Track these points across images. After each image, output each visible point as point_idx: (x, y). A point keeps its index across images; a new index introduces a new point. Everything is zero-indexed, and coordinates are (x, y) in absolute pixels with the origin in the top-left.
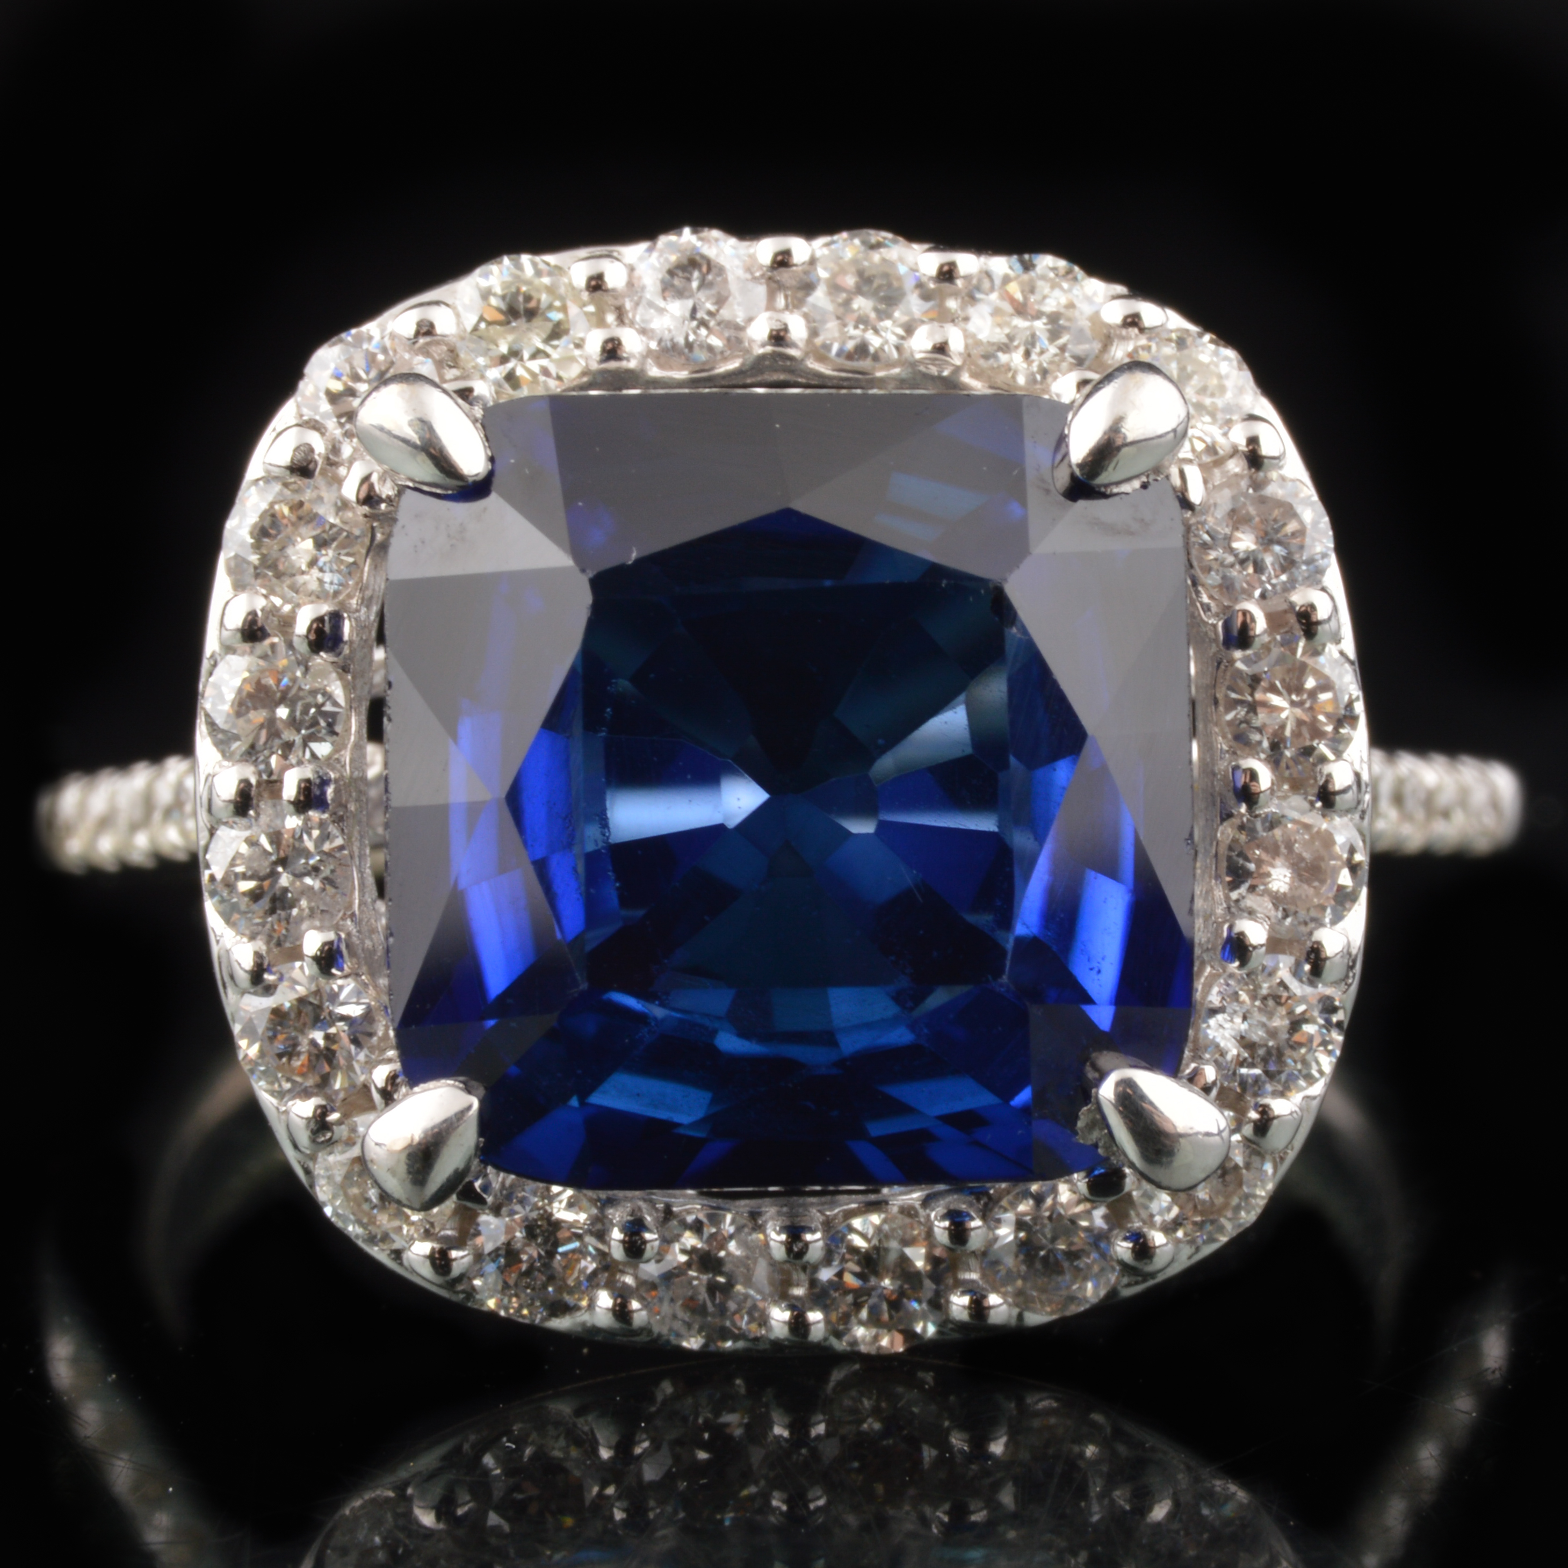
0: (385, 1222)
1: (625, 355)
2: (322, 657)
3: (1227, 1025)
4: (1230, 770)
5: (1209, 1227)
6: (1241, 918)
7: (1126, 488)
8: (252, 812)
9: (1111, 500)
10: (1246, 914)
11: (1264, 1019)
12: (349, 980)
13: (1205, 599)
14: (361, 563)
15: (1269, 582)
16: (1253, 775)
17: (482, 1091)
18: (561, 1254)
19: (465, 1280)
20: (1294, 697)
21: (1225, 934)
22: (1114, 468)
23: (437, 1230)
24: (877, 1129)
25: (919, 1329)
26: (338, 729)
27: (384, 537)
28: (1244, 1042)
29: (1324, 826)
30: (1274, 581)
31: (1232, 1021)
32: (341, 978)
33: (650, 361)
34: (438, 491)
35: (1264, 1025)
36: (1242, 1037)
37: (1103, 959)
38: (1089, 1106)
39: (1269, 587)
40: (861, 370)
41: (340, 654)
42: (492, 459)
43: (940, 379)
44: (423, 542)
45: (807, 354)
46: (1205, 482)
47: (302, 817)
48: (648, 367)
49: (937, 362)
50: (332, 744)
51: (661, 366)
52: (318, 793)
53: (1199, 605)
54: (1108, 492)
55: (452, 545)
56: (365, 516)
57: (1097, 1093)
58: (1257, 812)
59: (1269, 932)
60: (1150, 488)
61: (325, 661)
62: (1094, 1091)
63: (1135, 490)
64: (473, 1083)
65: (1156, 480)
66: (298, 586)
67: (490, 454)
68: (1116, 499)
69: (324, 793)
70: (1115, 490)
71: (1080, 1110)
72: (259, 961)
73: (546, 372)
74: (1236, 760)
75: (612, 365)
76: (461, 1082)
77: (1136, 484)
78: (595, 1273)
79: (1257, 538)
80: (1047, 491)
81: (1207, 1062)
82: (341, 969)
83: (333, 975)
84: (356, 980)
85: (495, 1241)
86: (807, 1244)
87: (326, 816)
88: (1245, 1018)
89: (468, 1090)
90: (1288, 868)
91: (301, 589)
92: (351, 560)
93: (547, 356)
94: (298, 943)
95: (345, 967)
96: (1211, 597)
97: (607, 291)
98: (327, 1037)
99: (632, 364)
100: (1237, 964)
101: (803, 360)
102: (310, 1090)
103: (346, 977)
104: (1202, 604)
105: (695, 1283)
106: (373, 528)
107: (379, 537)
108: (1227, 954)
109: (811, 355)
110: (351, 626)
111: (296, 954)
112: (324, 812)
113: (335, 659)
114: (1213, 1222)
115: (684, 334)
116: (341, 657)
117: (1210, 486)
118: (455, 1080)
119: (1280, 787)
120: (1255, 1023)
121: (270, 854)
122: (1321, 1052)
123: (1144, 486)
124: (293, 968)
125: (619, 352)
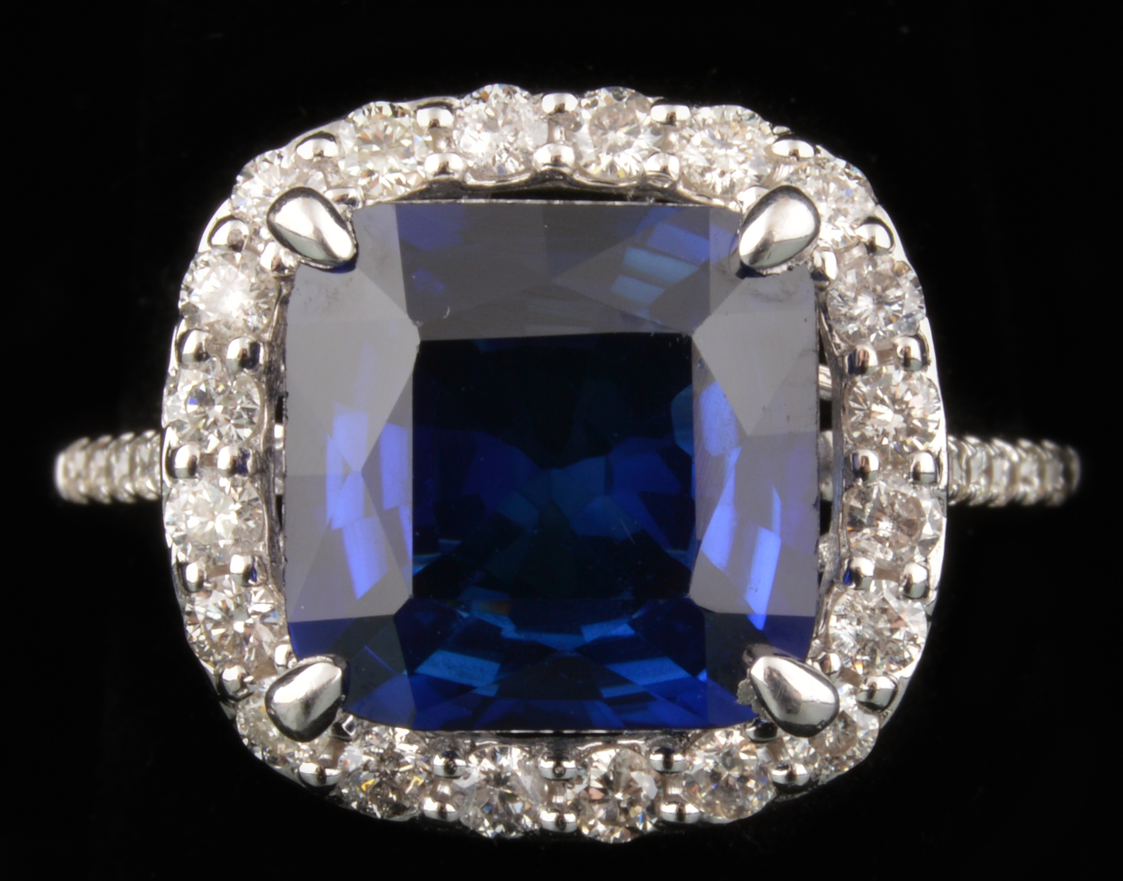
0: (283, 749)
1: (451, 171)
2: (245, 372)
3: (849, 627)
4: (851, 456)
5: (836, 762)
6: (857, 556)
7: (777, 270)
8: (197, 475)
9: (767, 278)
10: (860, 553)
11: (872, 624)
12: (260, 588)
13: (838, 341)
14: (272, 308)
15: (881, 329)
16: (866, 459)
17: (344, 665)
18: (401, 773)
19: (336, 789)
20: (897, 407)
21: (846, 567)
22: (768, 258)
23: (318, 755)
24: (608, 692)
25: (640, 826)
26: (255, 420)
27: (287, 292)
28: (858, 637)
29: (915, 495)
30: (884, 329)
31: (851, 624)
32: (255, 586)
33: (469, 174)
34: (321, 266)
35: (873, 627)
36: (857, 635)
37: (759, 582)
38: (745, 681)
39: (881, 333)
40: (611, 182)
41: (257, 370)
42: (357, 246)
43: (662, 190)
44: (310, 300)
45: (574, 171)
46: (838, 262)
47: (231, 479)
48: (467, 178)
49: (661, 178)
50: (252, 429)
51: (476, 178)
52: (241, 463)
53: (833, 345)
54: (764, 273)
55: (329, 303)
56: (276, 278)
57: (750, 671)
58: (869, 485)
59: (875, 565)
60: (794, 270)
61: (248, 374)
62: (748, 670)
63: (783, 272)
64: (339, 658)
65: (798, 265)
66: (230, 324)
67: (355, 242)
68: (771, 277)
69: (245, 463)
70: (769, 272)
71: (739, 683)
72: (201, 575)
73: (399, 182)
74: (856, 449)
75: (443, 177)
76: (330, 658)
77: (784, 267)
78: (423, 785)
79: (874, 300)
80: (724, 272)
81: (834, 651)
82: (255, 580)
83: (251, 586)
84: (265, 588)
85: (357, 763)
86: (565, 769)
87: (246, 478)
88: (859, 623)
89: (336, 664)
90: (890, 522)
91: (232, 326)
92: (266, 306)
93: (400, 171)
94: (227, 562)
95: (258, 579)
96: (842, 339)
97: (439, 127)
98: (246, 626)
99: (456, 177)
100: (854, 586)
101: (572, 175)
102: (234, 661)
103: (258, 586)
104: (835, 344)
105: (492, 793)
106: (281, 286)
107: (285, 291)
108: (847, 579)
109: (577, 171)
110: (265, 351)
111: (225, 570)
112: (245, 476)
113: (255, 374)
114: (837, 758)
115: (492, 157)
116: (258, 372)
117: (842, 265)
118: (327, 657)
119: (884, 469)
120: (867, 625)
121: (209, 503)
122: (912, 645)
123: (790, 269)
124: (224, 579)
125: (447, 169)
